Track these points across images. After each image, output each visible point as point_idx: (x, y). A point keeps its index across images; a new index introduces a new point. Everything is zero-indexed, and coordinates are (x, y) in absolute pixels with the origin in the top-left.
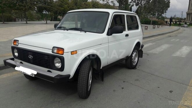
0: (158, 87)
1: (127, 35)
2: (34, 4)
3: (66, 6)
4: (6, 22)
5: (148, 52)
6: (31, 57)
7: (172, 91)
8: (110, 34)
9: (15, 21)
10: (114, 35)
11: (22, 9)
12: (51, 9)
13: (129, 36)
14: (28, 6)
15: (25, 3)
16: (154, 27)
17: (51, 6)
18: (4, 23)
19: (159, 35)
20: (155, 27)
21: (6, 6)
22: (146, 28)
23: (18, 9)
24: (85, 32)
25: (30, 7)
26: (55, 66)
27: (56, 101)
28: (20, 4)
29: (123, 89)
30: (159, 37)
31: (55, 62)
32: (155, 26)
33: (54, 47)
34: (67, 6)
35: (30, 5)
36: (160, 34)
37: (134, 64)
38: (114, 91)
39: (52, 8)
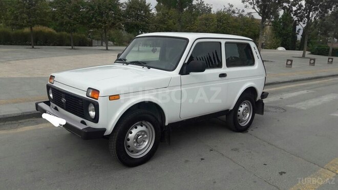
0: (265, 164)
1: (223, 75)
2: (119, 19)
3: (171, 21)
4: (76, 47)
5: (289, 106)
6: (64, 100)
7: (284, 173)
8: (185, 73)
9: (91, 45)
10: (192, 74)
11: (101, 27)
12: (147, 28)
13: (227, 78)
14: (109, 21)
15: (105, 18)
16: (330, 60)
17: (147, 23)
18: (72, 48)
19: (333, 76)
20: (332, 62)
21: (77, 21)
22: (312, 61)
23: (94, 27)
24: (149, 68)
25: (113, 23)
26: (89, 115)
27: (93, 166)
28: (98, 18)
29: (203, 161)
30: (331, 79)
31: (90, 109)
32: (332, 59)
33: (89, 88)
34: (173, 22)
35: (113, 21)
36: (334, 74)
37: (243, 124)
38: (187, 161)
39: (147, 25)
